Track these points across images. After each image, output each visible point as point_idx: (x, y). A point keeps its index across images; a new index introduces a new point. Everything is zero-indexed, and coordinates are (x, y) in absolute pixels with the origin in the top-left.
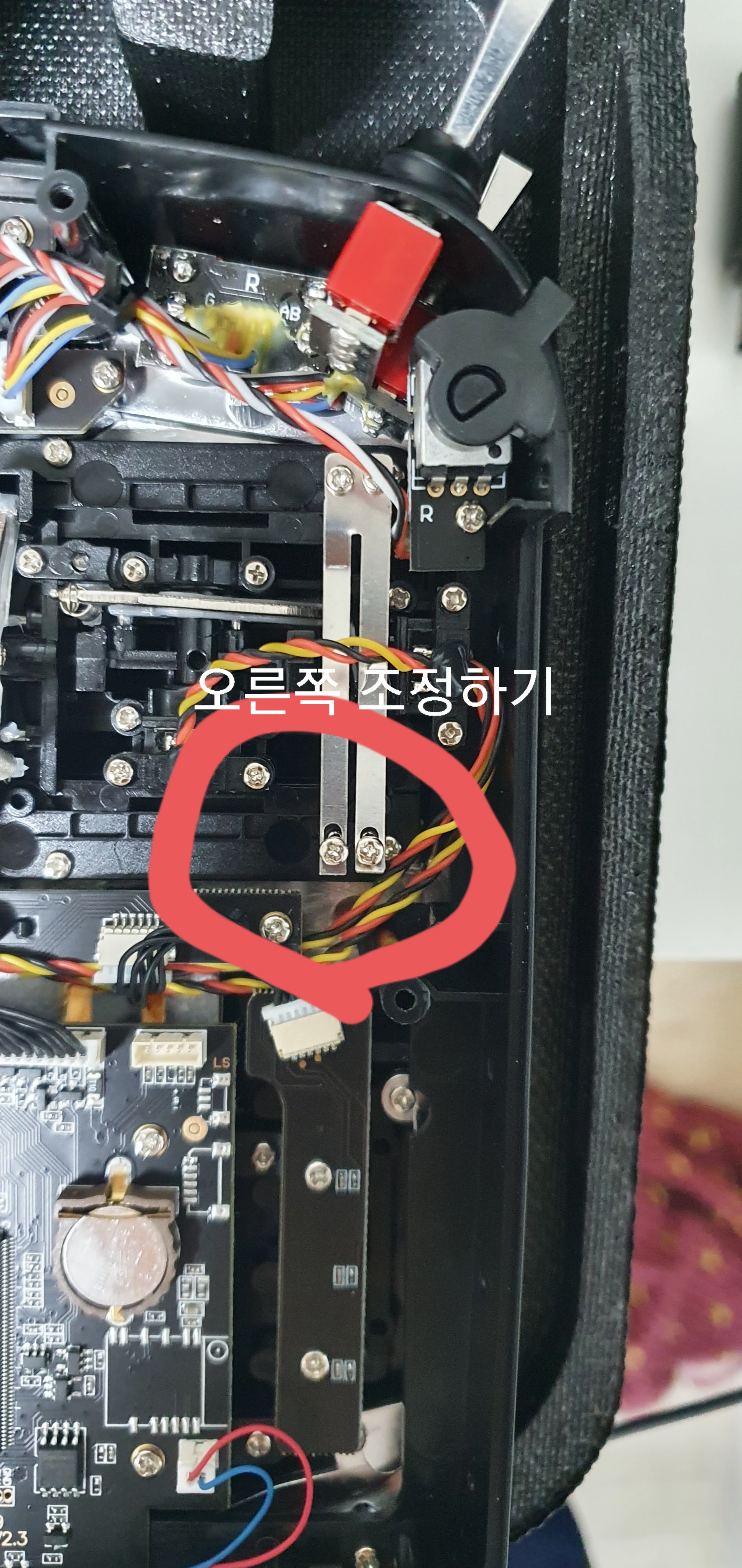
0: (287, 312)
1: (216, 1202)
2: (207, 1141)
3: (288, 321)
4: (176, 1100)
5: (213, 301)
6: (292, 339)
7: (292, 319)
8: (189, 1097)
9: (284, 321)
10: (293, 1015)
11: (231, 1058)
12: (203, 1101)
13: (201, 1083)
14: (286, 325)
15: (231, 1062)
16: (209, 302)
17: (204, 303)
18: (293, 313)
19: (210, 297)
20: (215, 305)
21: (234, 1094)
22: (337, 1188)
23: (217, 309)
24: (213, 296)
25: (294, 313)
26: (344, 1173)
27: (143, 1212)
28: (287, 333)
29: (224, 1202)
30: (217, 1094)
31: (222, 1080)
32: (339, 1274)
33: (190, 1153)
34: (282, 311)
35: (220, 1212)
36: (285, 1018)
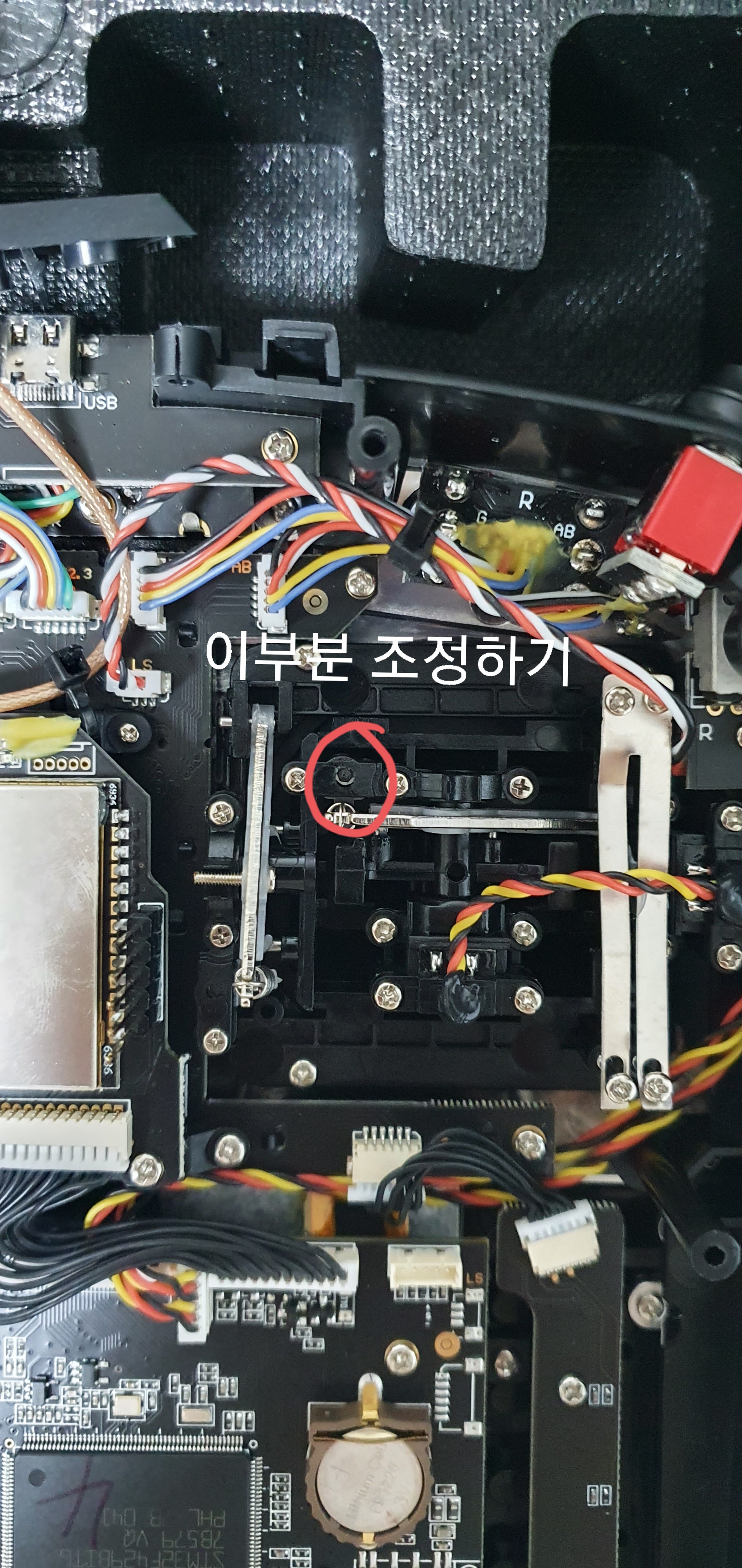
0: (562, 530)
1: (469, 1420)
2: (460, 1358)
3: (562, 538)
4: (428, 1316)
5: (485, 519)
6: (566, 555)
7: (566, 536)
8: (442, 1312)
9: (558, 539)
10: (550, 1232)
11: (484, 1275)
12: (457, 1318)
13: (454, 1299)
14: (560, 542)
15: (484, 1279)
16: (481, 520)
17: (475, 521)
18: (567, 531)
19: (482, 515)
20: (487, 523)
21: (487, 1309)
22: (590, 1403)
23: (490, 526)
24: (486, 514)
25: (569, 531)
26: (596, 1388)
27: (401, 1435)
28: (561, 551)
29: (478, 1418)
30: (470, 1310)
31: (476, 1296)
32: (593, 1494)
33: (442, 1369)
34: (556, 529)
35: (474, 1428)
36: (542, 1235)
